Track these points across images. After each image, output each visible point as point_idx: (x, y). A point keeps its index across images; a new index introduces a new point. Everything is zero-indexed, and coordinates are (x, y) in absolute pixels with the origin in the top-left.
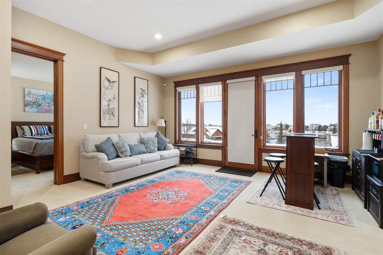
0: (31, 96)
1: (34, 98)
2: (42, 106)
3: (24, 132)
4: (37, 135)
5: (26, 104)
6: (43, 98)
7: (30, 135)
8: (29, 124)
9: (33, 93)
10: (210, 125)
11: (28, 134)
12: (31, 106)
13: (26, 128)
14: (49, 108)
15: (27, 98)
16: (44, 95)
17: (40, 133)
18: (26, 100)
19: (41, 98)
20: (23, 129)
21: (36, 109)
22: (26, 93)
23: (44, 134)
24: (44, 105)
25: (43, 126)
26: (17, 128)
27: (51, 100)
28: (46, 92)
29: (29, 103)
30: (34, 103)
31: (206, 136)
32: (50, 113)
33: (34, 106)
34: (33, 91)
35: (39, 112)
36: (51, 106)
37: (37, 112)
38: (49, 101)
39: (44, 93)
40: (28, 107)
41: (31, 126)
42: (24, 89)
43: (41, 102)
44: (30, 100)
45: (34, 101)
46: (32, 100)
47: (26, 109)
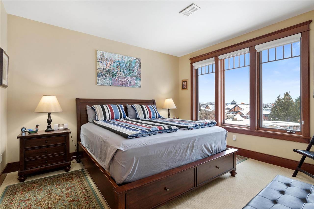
0: (104, 62)
1: (108, 65)
2: (117, 76)
3: (96, 115)
4: (111, 119)
5: (98, 73)
6: (118, 65)
7: (103, 119)
8: (101, 102)
9: (106, 58)
10: (243, 104)
11: (100, 118)
12: (104, 77)
13: (98, 107)
14: (124, 80)
15: (100, 65)
16: (119, 61)
17: (115, 116)
18: (98, 67)
19: (114, 64)
20: (94, 110)
21: (110, 81)
22: (99, 57)
23: (121, 118)
24: (119, 74)
25: (118, 105)
26: (87, 108)
27: (127, 69)
28: (121, 57)
29: (102, 72)
30: (108, 72)
31: (240, 114)
32: (126, 86)
33: (108, 76)
34: (107, 55)
35: (113, 85)
36: (127, 77)
37: (111, 85)
38: (125, 69)
39: (119, 58)
40: (101, 77)
41: (104, 106)
42: (96, 51)
43: (116, 70)
44: (103, 67)
45: (108, 69)
46: (105, 67)
47: (98, 80)
